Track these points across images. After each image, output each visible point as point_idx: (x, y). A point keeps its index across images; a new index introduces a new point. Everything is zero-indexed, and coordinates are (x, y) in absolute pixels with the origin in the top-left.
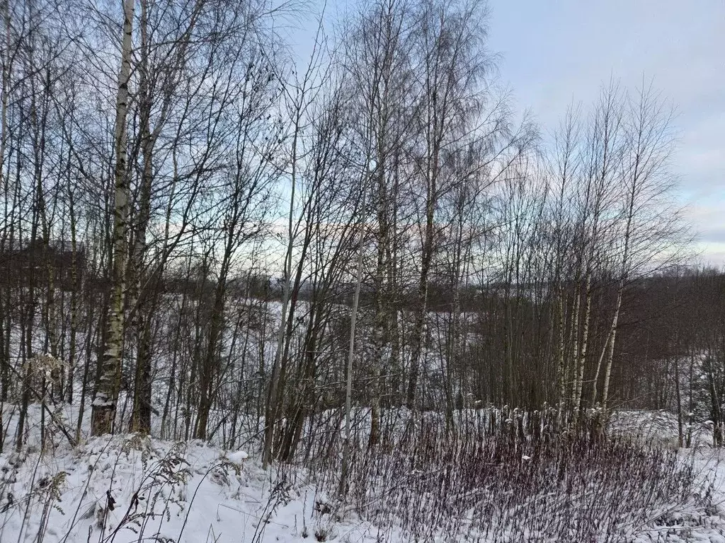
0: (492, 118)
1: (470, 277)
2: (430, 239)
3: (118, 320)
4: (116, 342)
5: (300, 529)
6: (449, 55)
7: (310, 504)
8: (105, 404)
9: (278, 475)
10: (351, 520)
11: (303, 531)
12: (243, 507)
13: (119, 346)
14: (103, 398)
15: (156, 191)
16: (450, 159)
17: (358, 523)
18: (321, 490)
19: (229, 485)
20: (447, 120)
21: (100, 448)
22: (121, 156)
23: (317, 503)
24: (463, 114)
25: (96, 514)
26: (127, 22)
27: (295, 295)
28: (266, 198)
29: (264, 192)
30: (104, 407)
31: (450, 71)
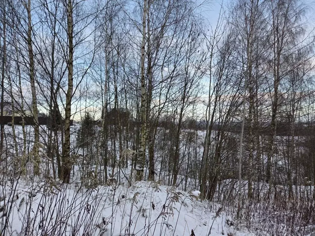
0: (311, 35)
1: (301, 118)
2: (276, 99)
3: (144, 137)
4: (143, 146)
5: (220, 230)
6: (285, 8)
7: (224, 220)
8: (140, 169)
9: (208, 206)
10: (244, 231)
11: (222, 231)
12: (195, 217)
13: (144, 147)
14: (139, 167)
15: (154, 87)
16: (286, 59)
17: (248, 233)
18: (229, 215)
19: (188, 207)
20: (285, 40)
21: (141, 186)
22: (143, 75)
23: (227, 220)
24: (294, 36)
25: (142, 211)
26: (144, 23)
27: (211, 128)
28: (198, 86)
29: (197, 83)
30: (140, 170)
31: (285, 16)
